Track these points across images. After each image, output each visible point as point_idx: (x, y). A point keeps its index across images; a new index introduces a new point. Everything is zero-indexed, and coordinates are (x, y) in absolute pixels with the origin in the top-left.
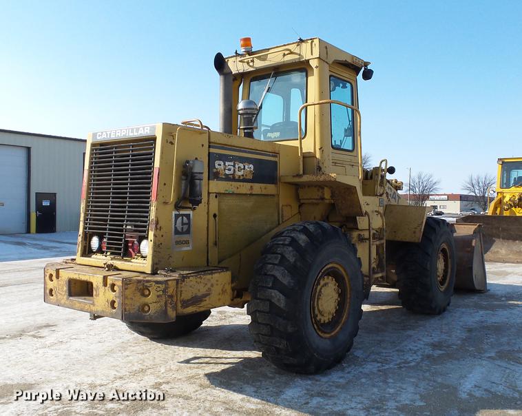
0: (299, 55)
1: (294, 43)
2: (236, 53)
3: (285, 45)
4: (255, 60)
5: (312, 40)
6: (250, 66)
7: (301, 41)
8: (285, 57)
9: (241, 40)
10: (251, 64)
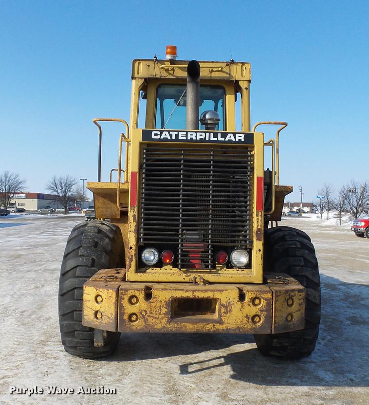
0: (229, 74)
1: (223, 62)
2: (155, 57)
3: (213, 62)
4: (176, 69)
5: (243, 64)
6: (170, 74)
7: (232, 62)
8: (213, 73)
9: (167, 47)
10: (172, 72)
